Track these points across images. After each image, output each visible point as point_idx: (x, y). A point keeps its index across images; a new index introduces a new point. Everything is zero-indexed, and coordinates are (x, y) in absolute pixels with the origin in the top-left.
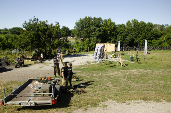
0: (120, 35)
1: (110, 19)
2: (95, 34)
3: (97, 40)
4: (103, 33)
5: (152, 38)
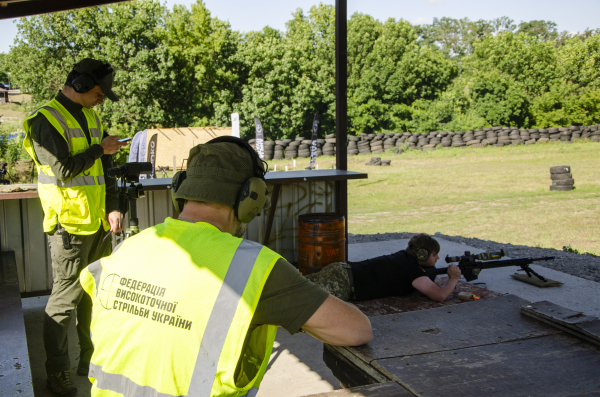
2: (129, 80)
3: (142, 112)
4: (172, 76)
5: (409, 91)
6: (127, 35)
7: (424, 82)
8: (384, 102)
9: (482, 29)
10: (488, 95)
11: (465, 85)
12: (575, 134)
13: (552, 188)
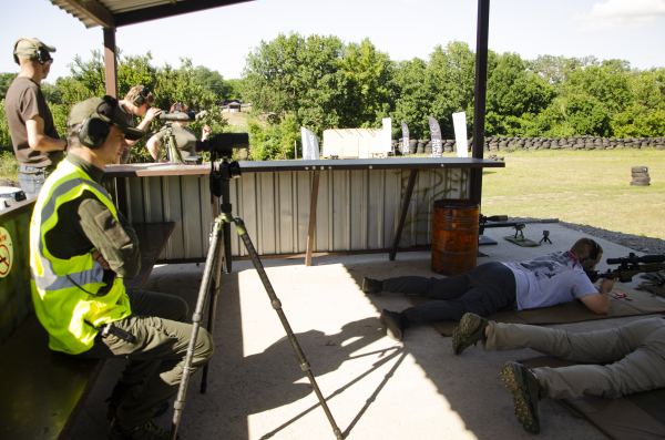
0: (408, 97)
1: (367, 40)
2: (317, 96)
3: (324, 118)
4: (345, 92)
5: (518, 106)
6: (316, 65)
7: (530, 100)
8: (500, 114)
9: (573, 64)
10: (578, 112)
11: (561, 104)
12: (644, 144)
13: (632, 184)
